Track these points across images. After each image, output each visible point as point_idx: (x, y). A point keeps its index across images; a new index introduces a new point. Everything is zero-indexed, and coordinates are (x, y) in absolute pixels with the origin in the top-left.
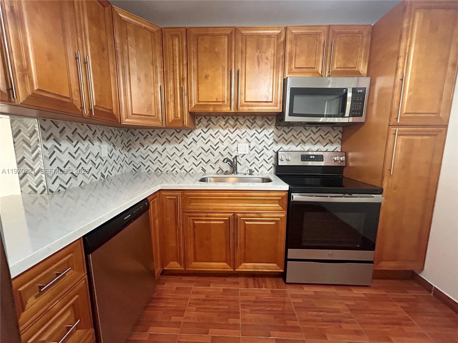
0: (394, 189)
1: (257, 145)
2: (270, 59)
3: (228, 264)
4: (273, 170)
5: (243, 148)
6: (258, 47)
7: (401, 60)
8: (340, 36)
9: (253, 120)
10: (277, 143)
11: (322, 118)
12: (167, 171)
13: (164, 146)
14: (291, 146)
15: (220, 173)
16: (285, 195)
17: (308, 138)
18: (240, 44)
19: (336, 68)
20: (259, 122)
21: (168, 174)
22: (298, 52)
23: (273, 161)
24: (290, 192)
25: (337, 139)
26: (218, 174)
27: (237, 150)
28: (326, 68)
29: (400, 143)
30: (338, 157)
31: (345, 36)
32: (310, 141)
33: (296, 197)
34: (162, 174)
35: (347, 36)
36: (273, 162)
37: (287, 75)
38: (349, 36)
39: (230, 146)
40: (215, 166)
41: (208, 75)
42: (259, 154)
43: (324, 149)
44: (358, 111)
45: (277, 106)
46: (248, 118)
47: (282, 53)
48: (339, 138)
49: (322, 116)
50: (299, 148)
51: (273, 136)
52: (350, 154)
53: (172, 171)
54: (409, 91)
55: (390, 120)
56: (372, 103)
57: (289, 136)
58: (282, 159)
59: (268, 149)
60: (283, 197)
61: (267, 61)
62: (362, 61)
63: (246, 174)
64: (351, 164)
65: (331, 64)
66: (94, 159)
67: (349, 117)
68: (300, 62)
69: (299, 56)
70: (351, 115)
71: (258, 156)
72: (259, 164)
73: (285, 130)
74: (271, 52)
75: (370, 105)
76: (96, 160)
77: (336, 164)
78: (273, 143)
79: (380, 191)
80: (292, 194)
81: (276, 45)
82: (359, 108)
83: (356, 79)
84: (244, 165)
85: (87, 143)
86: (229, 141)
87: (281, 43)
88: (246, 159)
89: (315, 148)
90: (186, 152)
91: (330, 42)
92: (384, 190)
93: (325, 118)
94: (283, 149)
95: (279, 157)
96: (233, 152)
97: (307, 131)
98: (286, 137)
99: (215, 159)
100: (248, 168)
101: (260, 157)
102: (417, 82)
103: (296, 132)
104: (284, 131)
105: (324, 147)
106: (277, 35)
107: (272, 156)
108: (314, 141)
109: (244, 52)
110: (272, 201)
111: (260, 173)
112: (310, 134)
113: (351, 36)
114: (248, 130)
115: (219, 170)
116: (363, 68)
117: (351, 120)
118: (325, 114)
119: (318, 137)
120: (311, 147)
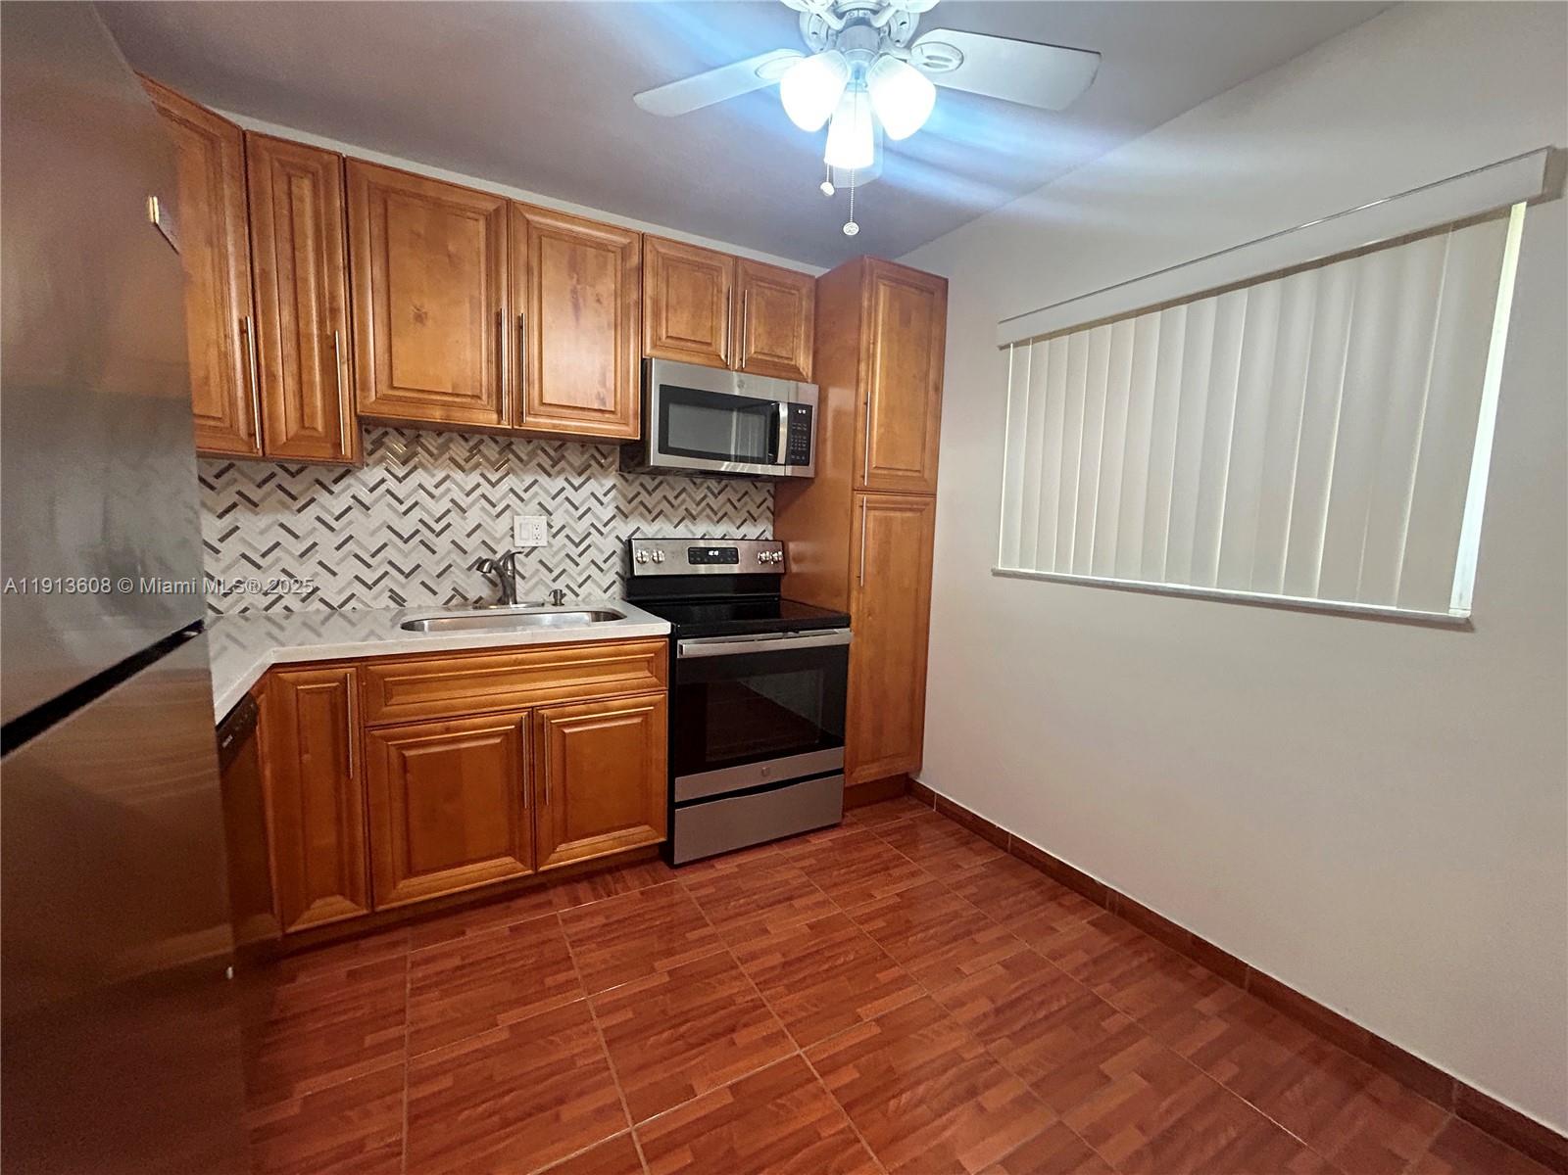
0: (869, 615)
1: (571, 522)
2: (605, 303)
3: (515, 858)
4: (617, 589)
5: (530, 531)
6: (575, 266)
7: (863, 367)
8: (760, 286)
9: (555, 450)
10: (626, 517)
11: (726, 463)
12: (246, 609)
13: (228, 517)
14: (663, 525)
15: (456, 606)
16: (663, 646)
17: (700, 508)
18: (523, 248)
19: (755, 353)
20: (575, 457)
21: (247, 619)
22: (673, 301)
23: (616, 565)
24: (673, 638)
25: (764, 511)
26: (449, 610)
27: (512, 536)
28: (734, 350)
29: (871, 525)
30: (768, 553)
31: (767, 288)
32: (705, 513)
33: (689, 647)
34: (222, 621)
35: (771, 289)
36: (618, 568)
37: (648, 350)
38: (776, 290)
39: (488, 522)
40: (438, 584)
41: (426, 313)
42: (577, 545)
43: (739, 534)
44: (802, 453)
45: (627, 424)
46: (543, 443)
47: (634, 296)
48: (768, 508)
49: (727, 458)
50: (681, 531)
51: (615, 499)
52: (792, 546)
53: (267, 609)
54: (879, 426)
55: (853, 479)
56: (825, 440)
57: (656, 500)
58: (644, 559)
59: (602, 534)
60: (656, 652)
61: (596, 305)
62: (802, 347)
63: (543, 605)
64: (794, 568)
65: (745, 343)
67: (785, 465)
68: (679, 324)
69: (676, 310)
70: (791, 461)
71: (574, 552)
72: (580, 574)
73: (644, 482)
74: (607, 286)
75: (820, 441)
77: (765, 570)
78: (614, 517)
79: (844, 621)
80: (680, 642)
81: (619, 275)
82: (802, 447)
83: (793, 383)
84: (534, 581)
86: (483, 509)
87: (630, 270)
88: (541, 562)
89: (718, 531)
90: (327, 541)
91: (740, 293)
92: (853, 617)
93: (732, 464)
94: (642, 532)
95: (636, 554)
96: (498, 541)
97: (698, 489)
98: (650, 501)
99: (438, 563)
100: (547, 586)
101: (580, 555)
102: (889, 410)
103: (673, 489)
104: (642, 485)
105: (738, 528)
106: (622, 248)
107: (614, 552)
108: (716, 514)
109: (536, 273)
110: (631, 664)
111: (583, 600)
112: (705, 497)
113: (779, 291)
114: (543, 479)
115: (453, 597)
116: (804, 362)
117: (788, 471)
118: (733, 453)
119: (724, 504)
120: (710, 529)
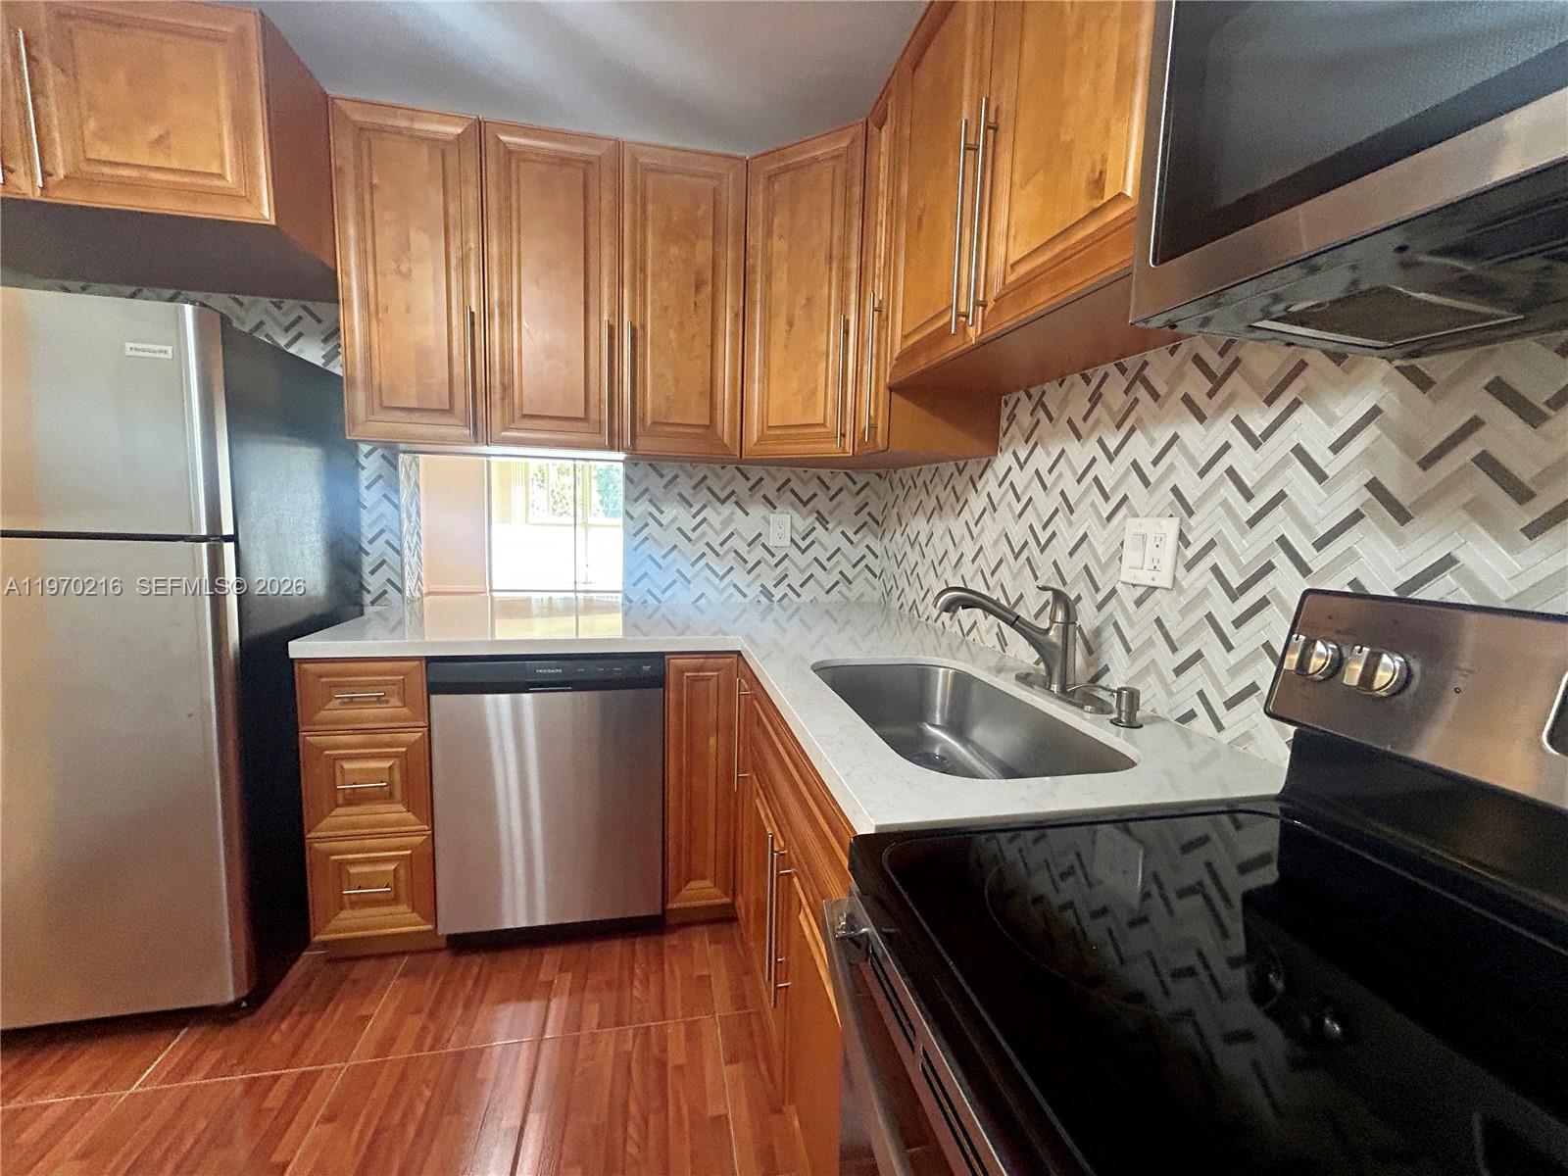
1: (1232, 533)
20: (1266, 358)
27: (1121, 560)
39: (1094, 530)
41: (924, 209)
42: (1234, 595)
51: (1370, 455)
59: (1305, 571)
66: (743, 550)
72: (1233, 673)
76: (749, 552)
78: (1356, 517)
85: (729, 508)
88: (1159, 624)
90: (969, 551)
101: (1238, 623)
114: (1189, 429)
